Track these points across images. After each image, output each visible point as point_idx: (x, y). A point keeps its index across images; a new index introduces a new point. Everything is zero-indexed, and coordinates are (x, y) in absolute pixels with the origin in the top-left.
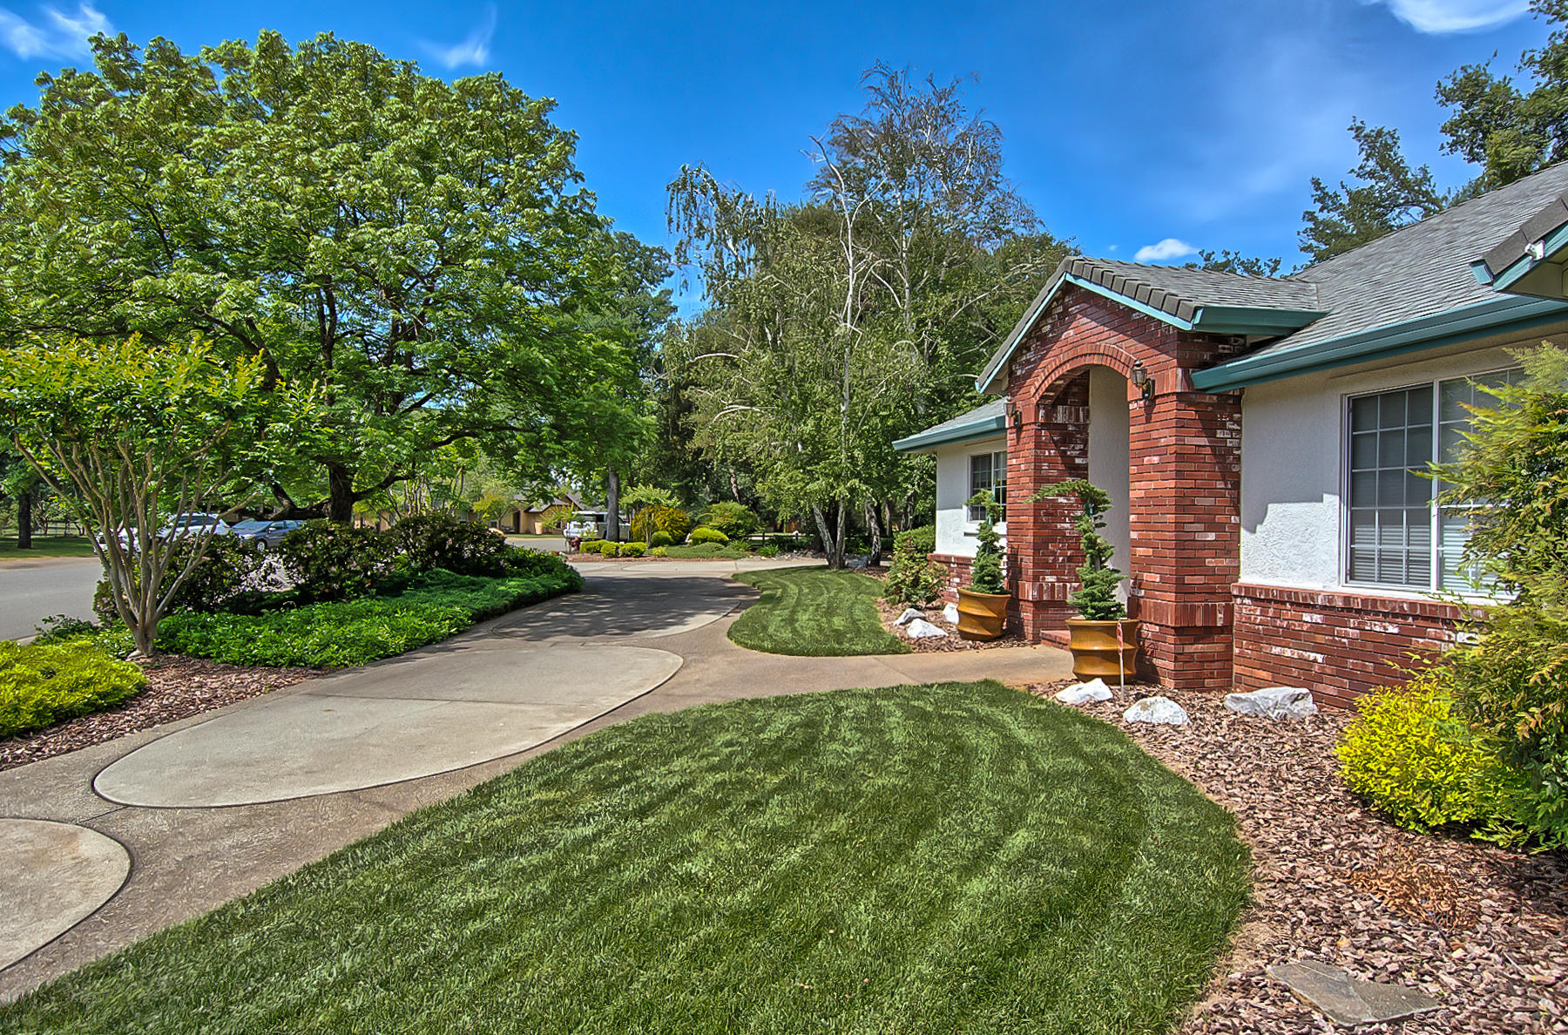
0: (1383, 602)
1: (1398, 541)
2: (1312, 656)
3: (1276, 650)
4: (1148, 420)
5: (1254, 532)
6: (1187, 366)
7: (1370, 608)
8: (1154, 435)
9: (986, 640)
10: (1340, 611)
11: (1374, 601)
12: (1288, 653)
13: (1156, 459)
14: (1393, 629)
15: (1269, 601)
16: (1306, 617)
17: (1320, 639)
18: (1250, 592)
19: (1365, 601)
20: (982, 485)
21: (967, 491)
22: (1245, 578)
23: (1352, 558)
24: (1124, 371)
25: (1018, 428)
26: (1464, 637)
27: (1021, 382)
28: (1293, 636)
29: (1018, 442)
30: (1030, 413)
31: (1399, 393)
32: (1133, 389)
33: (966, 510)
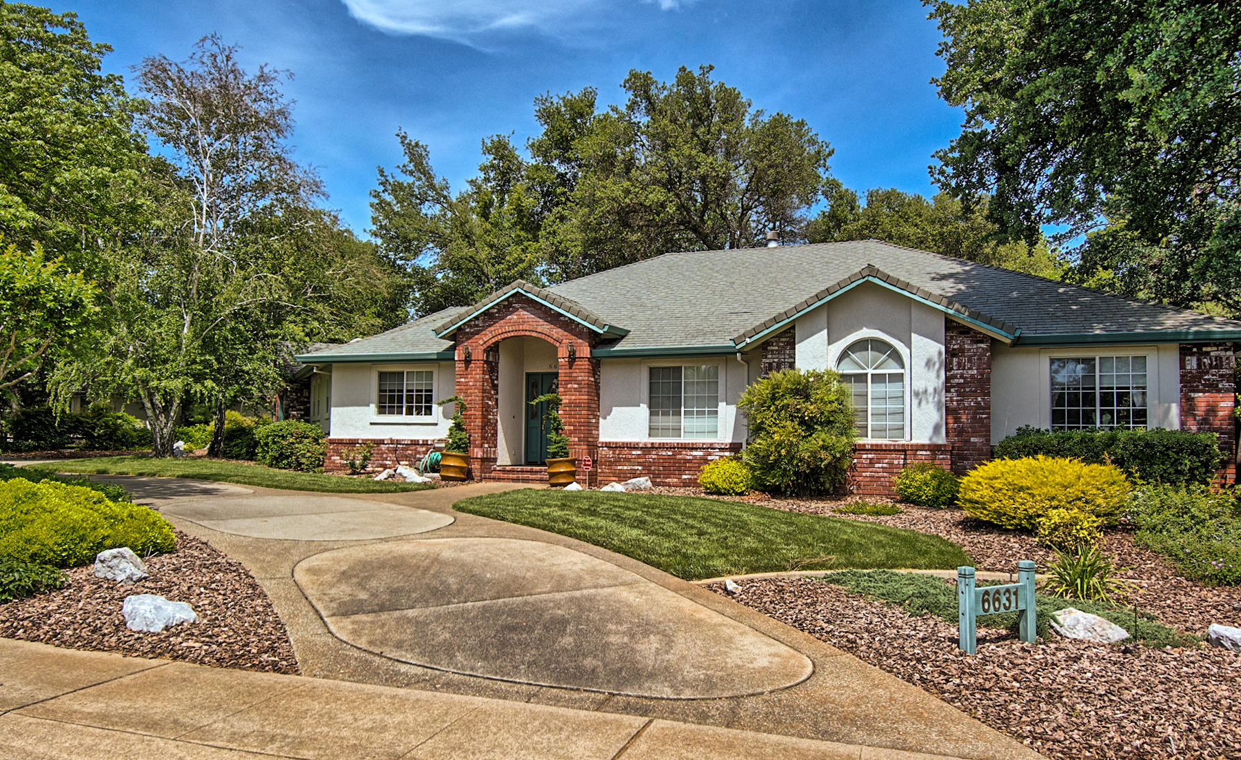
0: (668, 444)
1: (669, 421)
2: (634, 467)
3: (619, 468)
4: (570, 368)
5: (605, 418)
6: (593, 347)
7: (662, 447)
8: (574, 375)
9: (463, 480)
10: (646, 449)
11: (664, 444)
12: (625, 468)
13: (576, 386)
14: (670, 453)
15: (617, 447)
16: (634, 453)
17: (640, 460)
18: (608, 445)
19: (660, 444)
20: (390, 391)
21: (374, 394)
22: (603, 438)
23: (650, 429)
24: (555, 343)
25: (468, 361)
26: (695, 453)
27: (470, 336)
28: (627, 460)
29: (466, 369)
30: (479, 354)
31: (669, 368)
32: (563, 352)
33: (373, 408)
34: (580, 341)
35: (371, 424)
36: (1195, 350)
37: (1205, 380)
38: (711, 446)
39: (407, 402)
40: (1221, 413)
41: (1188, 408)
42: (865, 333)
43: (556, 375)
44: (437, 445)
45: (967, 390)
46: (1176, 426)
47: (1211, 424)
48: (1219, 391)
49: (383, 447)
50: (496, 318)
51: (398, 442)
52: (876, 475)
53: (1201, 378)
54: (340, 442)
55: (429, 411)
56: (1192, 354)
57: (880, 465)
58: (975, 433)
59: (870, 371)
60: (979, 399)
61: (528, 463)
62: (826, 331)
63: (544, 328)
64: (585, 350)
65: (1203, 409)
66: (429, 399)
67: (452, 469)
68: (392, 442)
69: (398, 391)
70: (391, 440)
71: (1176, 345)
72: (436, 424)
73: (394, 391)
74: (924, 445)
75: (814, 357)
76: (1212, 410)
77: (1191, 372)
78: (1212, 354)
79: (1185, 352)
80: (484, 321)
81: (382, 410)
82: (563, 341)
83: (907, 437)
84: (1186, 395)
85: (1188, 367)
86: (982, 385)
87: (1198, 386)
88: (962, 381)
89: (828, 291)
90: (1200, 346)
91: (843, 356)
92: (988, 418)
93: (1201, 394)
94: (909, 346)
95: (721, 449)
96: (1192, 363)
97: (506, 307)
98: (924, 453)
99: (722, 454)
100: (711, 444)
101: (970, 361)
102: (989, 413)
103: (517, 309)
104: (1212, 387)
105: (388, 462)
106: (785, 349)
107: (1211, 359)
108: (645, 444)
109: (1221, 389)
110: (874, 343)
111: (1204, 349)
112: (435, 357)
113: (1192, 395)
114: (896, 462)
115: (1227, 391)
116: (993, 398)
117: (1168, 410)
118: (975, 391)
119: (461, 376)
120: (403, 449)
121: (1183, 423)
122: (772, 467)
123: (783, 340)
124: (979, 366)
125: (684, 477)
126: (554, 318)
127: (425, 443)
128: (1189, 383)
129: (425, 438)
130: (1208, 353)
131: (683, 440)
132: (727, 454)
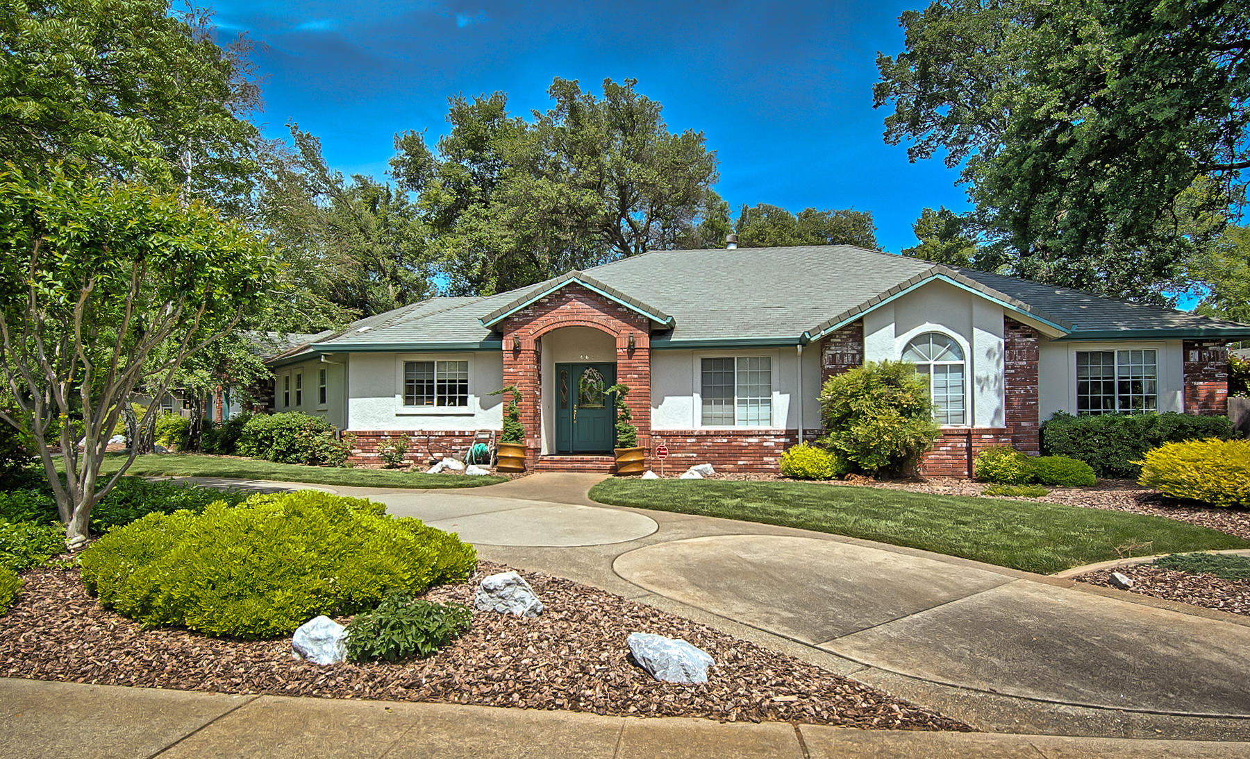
0: (722, 431)
1: (722, 410)
2: (691, 455)
3: (674, 455)
4: (629, 358)
5: (657, 408)
6: (652, 338)
7: (717, 434)
8: (634, 365)
9: (520, 471)
10: (701, 437)
11: (719, 431)
12: (680, 455)
13: (636, 376)
14: (725, 440)
15: (670, 436)
16: (688, 440)
17: (694, 448)
18: (662, 434)
19: (715, 432)
20: (418, 381)
21: (401, 385)
22: (654, 427)
23: (703, 417)
24: (612, 333)
25: (516, 351)
26: (750, 440)
27: (519, 325)
28: (682, 448)
29: (515, 359)
30: (528, 344)
31: (722, 359)
32: (622, 343)
33: (399, 399)
34: (640, 332)
35: (397, 415)
36: (1196, 345)
37: (1205, 371)
38: (767, 433)
39: (438, 393)
40: (1217, 399)
41: (1191, 395)
42: (928, 327)
43: (614, 365)
44: (480, 436)
45: (1018, 379)
46: (1181, 410)
47: (1210, 408)
48: (1216, 380)
49: (413, 439)
50: (548, 307)
51: (431, 433)
52: (941, 457)
53: (1201, 369)
54: (362, 435)
55: (463, 402)
56: (1194, 349)
57: (944, 448)
58: (1025, 418)
59: (932, 362)
60: (1028, 387)
61: (559, 453)
62: (894, 324)
63: (600, 319)
64: (644, 341)
65: (1204, 395)
66: (464, 389)
67: (512, 461)
68: (424, 433)
69: (428, 381)
70: (423, 432)
71: (1180, 341)
72: (473, 415)
73: (423, 381)
74: (988, 429)
75: (883, 349)
76: (1211, 395)
77: (1193, 364)
78: (1210, 348)
79: (1187, 347)
80: (534, 311)
81: (408, 401)
82: (622, 333)
83: (969, 422)
84: (1190, 383)
85: (1192, 360)
86: (1030, 375)
87: (1199, 376)
88: (1013, 371)
89: (900, 288)
90: (1200, 342)
91: (907, 348)
92: (1037, 404)
93: (1201, 383)
94: (970, 339)
95: (777, 436)
96: (1194, 356)
97: (559, 298)
98: (988, 436)
99: (777, 440)
100: (767, 431)
101: (1020, 353)
102: (1037, 400)
103: (571, 300)
104: (1210, 377)
105: (418, 455)
106: (848, 341)
107: (1209, 353)
108: (700, 432)
109: (1218, 378)
110: (935, 336)
111: (1204, 344)
112: (478, 347)
113: (1195, 383)
114: (959, 445)
115: (1222, 380)
116: (1041, 387)
117: (1175, 395)
118: (1025, 380)
119: (510, 366)
120: (436, 441)
121: (1186, 407)
122: (869, 452)
123: (846, 332)
124: (1028, 358)
125: (740, 463)
126: (612, 309)
127: (462, 434)
128: (1192, 373)
129: (462, 429)
130: (1206, 348)
131: (738, 427)
132: (782, 440)
